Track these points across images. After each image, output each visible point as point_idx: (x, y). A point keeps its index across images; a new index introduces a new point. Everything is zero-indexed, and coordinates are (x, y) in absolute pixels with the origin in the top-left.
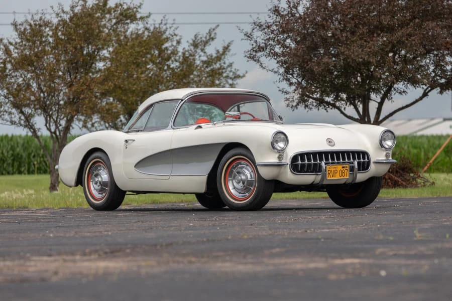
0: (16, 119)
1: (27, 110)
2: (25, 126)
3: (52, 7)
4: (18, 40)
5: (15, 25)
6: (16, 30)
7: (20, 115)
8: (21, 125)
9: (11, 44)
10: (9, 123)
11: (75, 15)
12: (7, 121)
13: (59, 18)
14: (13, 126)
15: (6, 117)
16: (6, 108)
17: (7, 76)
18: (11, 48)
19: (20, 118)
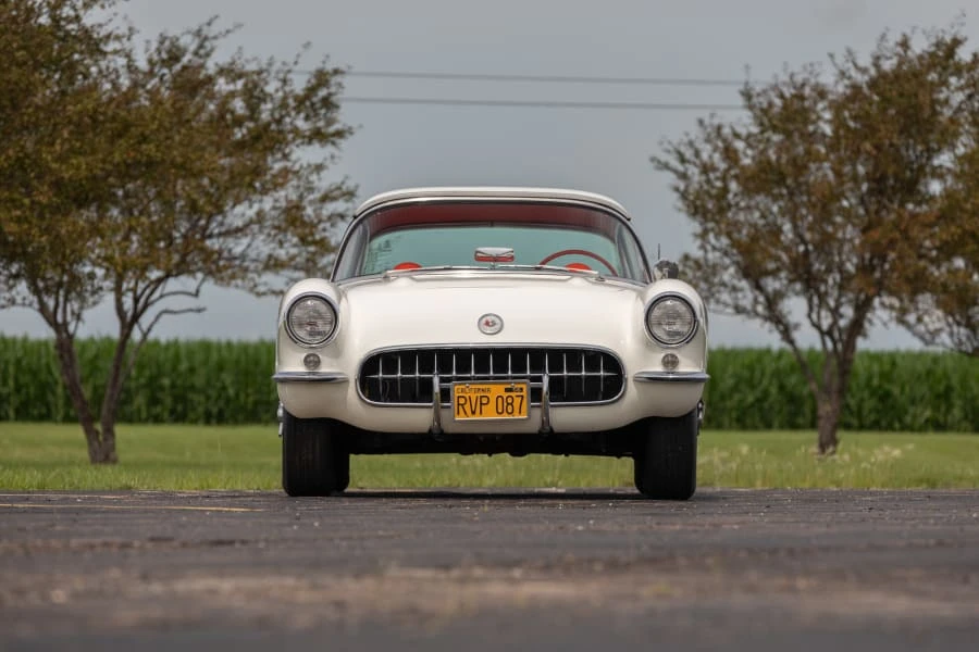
0: (746, 302)
1: (771, 284)
2: (766, 319)
3: (831, 56)
4: (755, 130)
5: (747, 95)
6: (751, 107)
7: (757, 293)
8: (757, 314)
9: (737, 136)
10: (730, 310)
11: (882, 75)
12: (726, 305)
13: (847, 82)
14: (739, 318)
15: (725, 296)
16: (726, 277)
17: (729, 206)
18: (740, 145)
19: (756, 301)
